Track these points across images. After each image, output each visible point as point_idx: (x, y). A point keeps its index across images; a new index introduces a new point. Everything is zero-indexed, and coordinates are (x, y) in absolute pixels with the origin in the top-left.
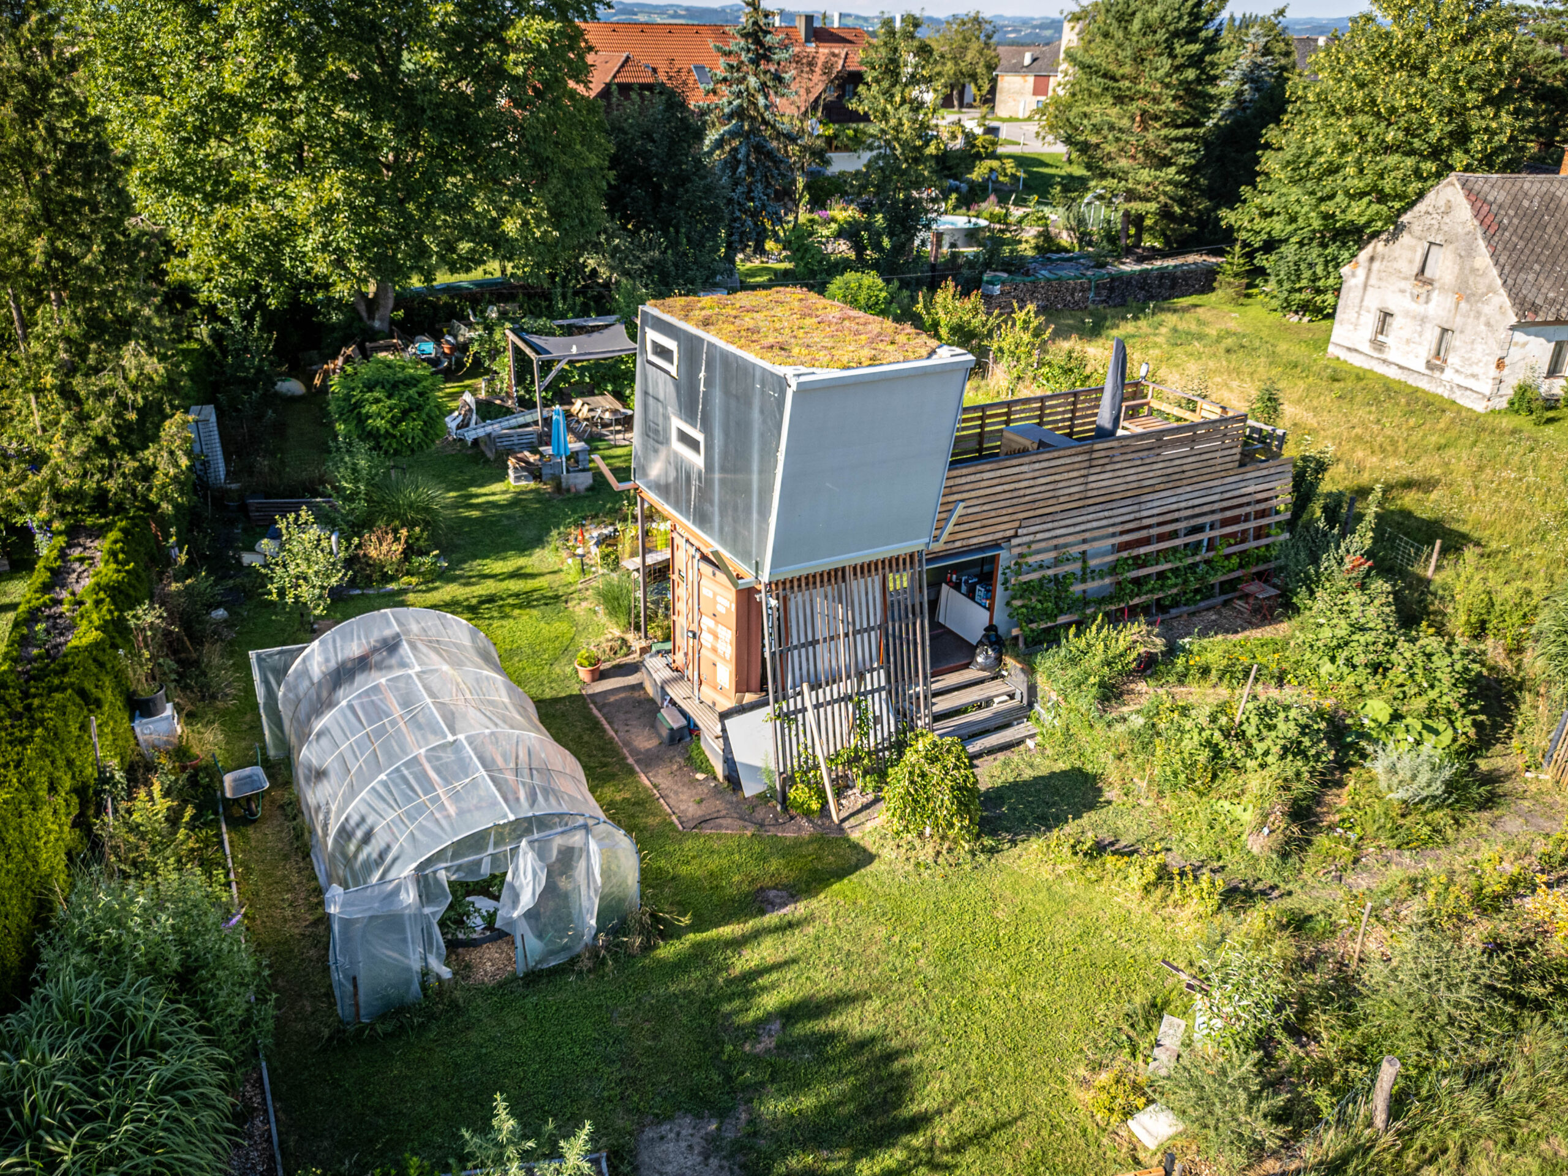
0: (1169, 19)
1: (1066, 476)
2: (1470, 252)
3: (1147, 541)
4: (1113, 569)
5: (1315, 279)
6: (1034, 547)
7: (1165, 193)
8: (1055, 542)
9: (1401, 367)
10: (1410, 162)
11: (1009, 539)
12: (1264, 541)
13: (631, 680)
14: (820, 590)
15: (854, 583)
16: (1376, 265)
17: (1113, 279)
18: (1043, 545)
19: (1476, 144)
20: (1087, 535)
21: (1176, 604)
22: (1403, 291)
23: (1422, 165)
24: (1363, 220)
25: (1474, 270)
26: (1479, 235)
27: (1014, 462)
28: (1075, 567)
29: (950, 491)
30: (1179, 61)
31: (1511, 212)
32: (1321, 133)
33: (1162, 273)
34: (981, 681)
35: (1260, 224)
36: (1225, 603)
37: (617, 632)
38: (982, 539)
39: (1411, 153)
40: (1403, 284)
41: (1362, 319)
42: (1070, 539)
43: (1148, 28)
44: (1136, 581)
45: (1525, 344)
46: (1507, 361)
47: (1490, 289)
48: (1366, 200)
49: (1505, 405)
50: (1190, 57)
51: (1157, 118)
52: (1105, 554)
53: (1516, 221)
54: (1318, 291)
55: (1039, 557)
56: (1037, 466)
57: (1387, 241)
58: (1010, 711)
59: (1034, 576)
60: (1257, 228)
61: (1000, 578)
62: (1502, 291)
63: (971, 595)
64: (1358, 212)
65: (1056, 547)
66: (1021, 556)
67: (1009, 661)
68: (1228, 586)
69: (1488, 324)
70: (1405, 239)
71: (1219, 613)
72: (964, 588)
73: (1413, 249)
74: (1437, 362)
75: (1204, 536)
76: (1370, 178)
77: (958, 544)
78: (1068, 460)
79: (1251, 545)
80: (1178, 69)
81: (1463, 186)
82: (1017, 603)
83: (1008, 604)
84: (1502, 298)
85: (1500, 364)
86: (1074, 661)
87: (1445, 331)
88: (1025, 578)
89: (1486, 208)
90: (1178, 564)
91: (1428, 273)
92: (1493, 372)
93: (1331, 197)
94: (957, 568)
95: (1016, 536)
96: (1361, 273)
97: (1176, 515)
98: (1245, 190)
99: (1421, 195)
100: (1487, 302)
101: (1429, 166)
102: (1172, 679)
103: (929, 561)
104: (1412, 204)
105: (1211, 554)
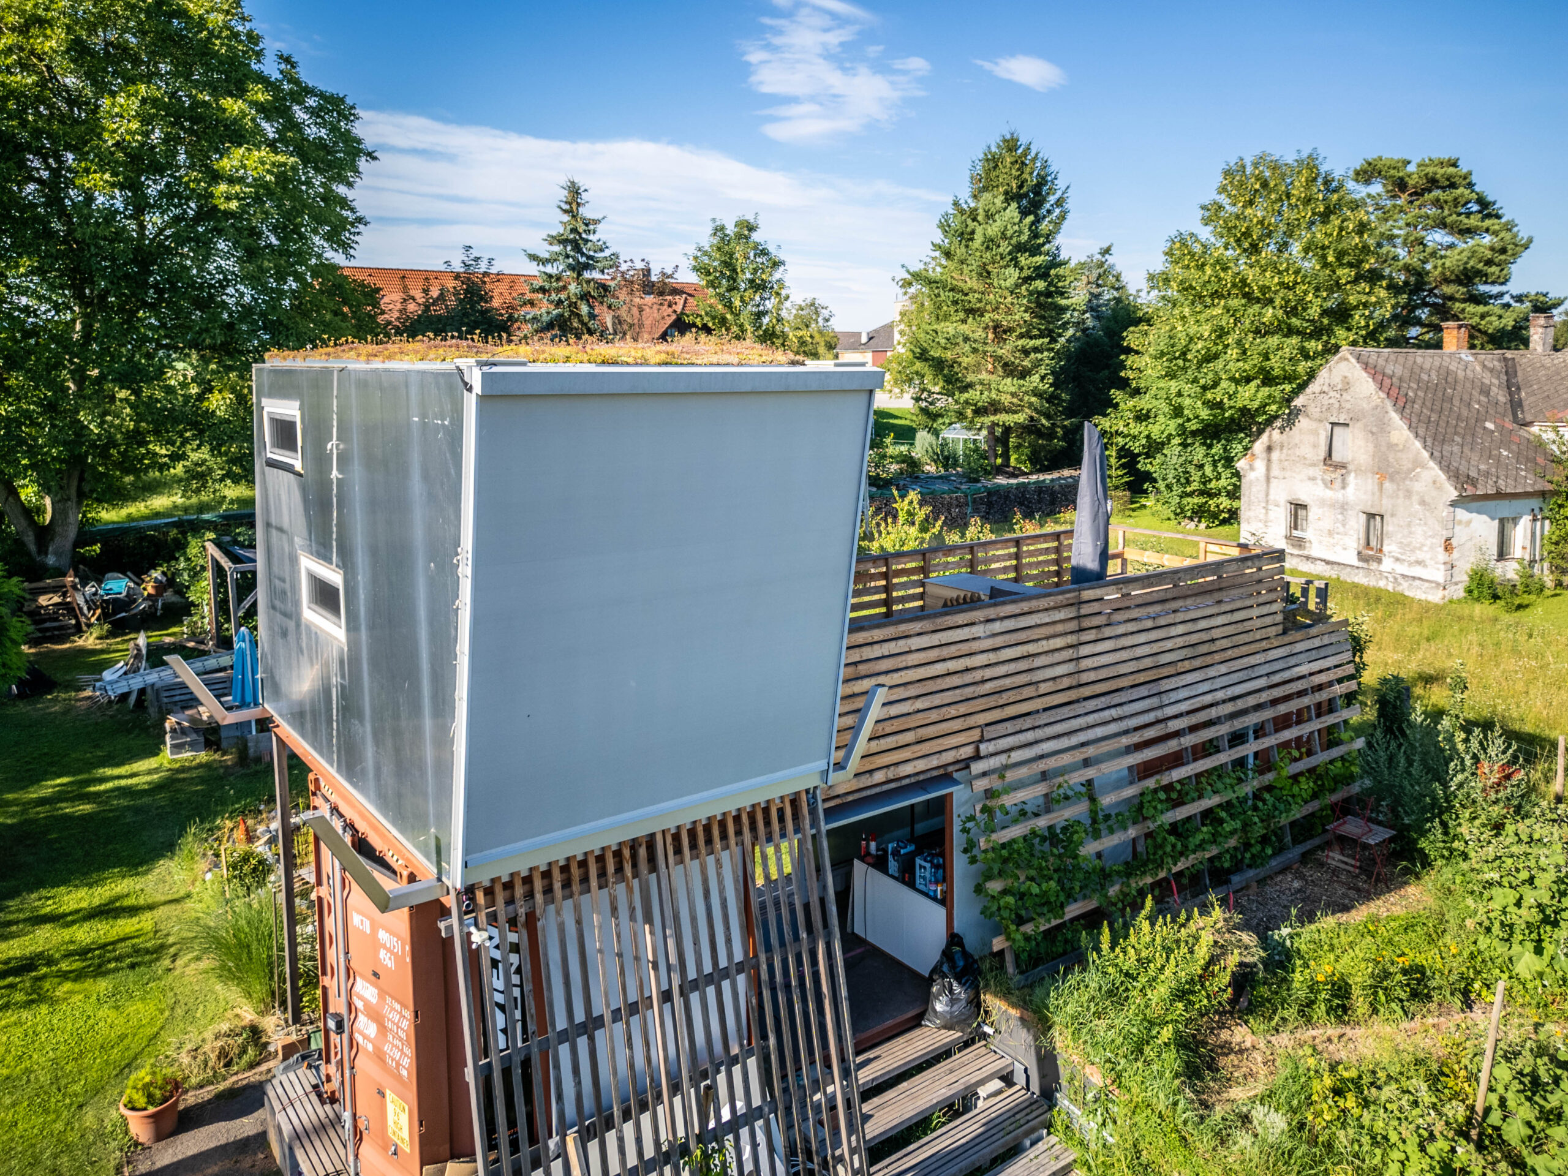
0: (1009, 233)
1: (1045, 645)
2: (1381, 428)
3: (1176, 760)
4: (1138, 810)
5: (1205, 481)
6: (1010, 776)
7: (1031, 404)
8: (1042, 766)
9: (1328, 562)
10: (1295, 340)
11: (965, 764)
12: (1336, 752)
13: (245, 1126)
14: (598, 897)
15: (677, 872)
16: (1275, 455)
17: (990, 493)
18: (1023, 772)
19: (1357, 318)
20: (1090, 751)
21: (1238, 867)
22: (1312, 479)
23: (1306, 344)
24: (1256, 405)
25: (1391, 446)
26: (1389, 405)
27: (961, 618)
28: (1077, 810)
29: (855, 671)
30: (1026, 273)
31: (1414, 386)
32: (1192, 321)
33: (1040, 488)
34: (945, 1054)
35: (1135, 428)
36: (1305, 858)
37: (248, 1014)
38: (921, 765)
39: (1291, 332)
40: (1311, 472)
41: (1272, 515)
42: (1066, 759)
43: (990, 243)
44: (1174, 829)
45: (1469, 522)
46: (1454, 542)
47: (1417, 463)
48: (1254, 384)
49: (1462, 594)
50: (1037, 268)
51: (1010, 330)
52: (1118, 785)
53: (1421, 394)
54: (1211, 495)
55: (1021, 796)
56: (997, 627)
57: (1282, 429)
58: (1014, 1113)
59: (1016, 831)
60: (1133, 432)
61: (958, 840)
62: (1432, 464)
63: (907, 877)
64: (1250, 395)
65: (1044, 776)
66: (990, 794)
67: (993, 1003)
68: (1303, 829)
69: (1423, 503)
70: (1303, 423)
71: (1301, 876)
72: (893, 865)
73: (1316, 433)
74: (1370, 553)
75: (1250, 748)
76: (1256, 360)
77: (879, 777)
78: (1045, 618)
79: (1321, 758)
80: (1027, 280)
81: (1358, 359)
82: (995, 886)
83: (979, 889)
84: (1434, 471)
85: (1448, 547)
86: (1116, 996)
87: (1371, 516)
88: (1004, 836)
89: (1387, 382)
90: (1230, 795)
91: (1337, 457)
92: (1442, 556)
93: (1215, 384)
94: (876, 828)
95: (977, 757)
96: (1260, 465)
97: (1213, 713)
98: (1117, 395)
99: (1311, 375)
100: (1416, 478)
101: (1314, 346)
102: (1291, 1013)
103: (830, 813)
104: (1302, 387)
105: (1269, 777)
